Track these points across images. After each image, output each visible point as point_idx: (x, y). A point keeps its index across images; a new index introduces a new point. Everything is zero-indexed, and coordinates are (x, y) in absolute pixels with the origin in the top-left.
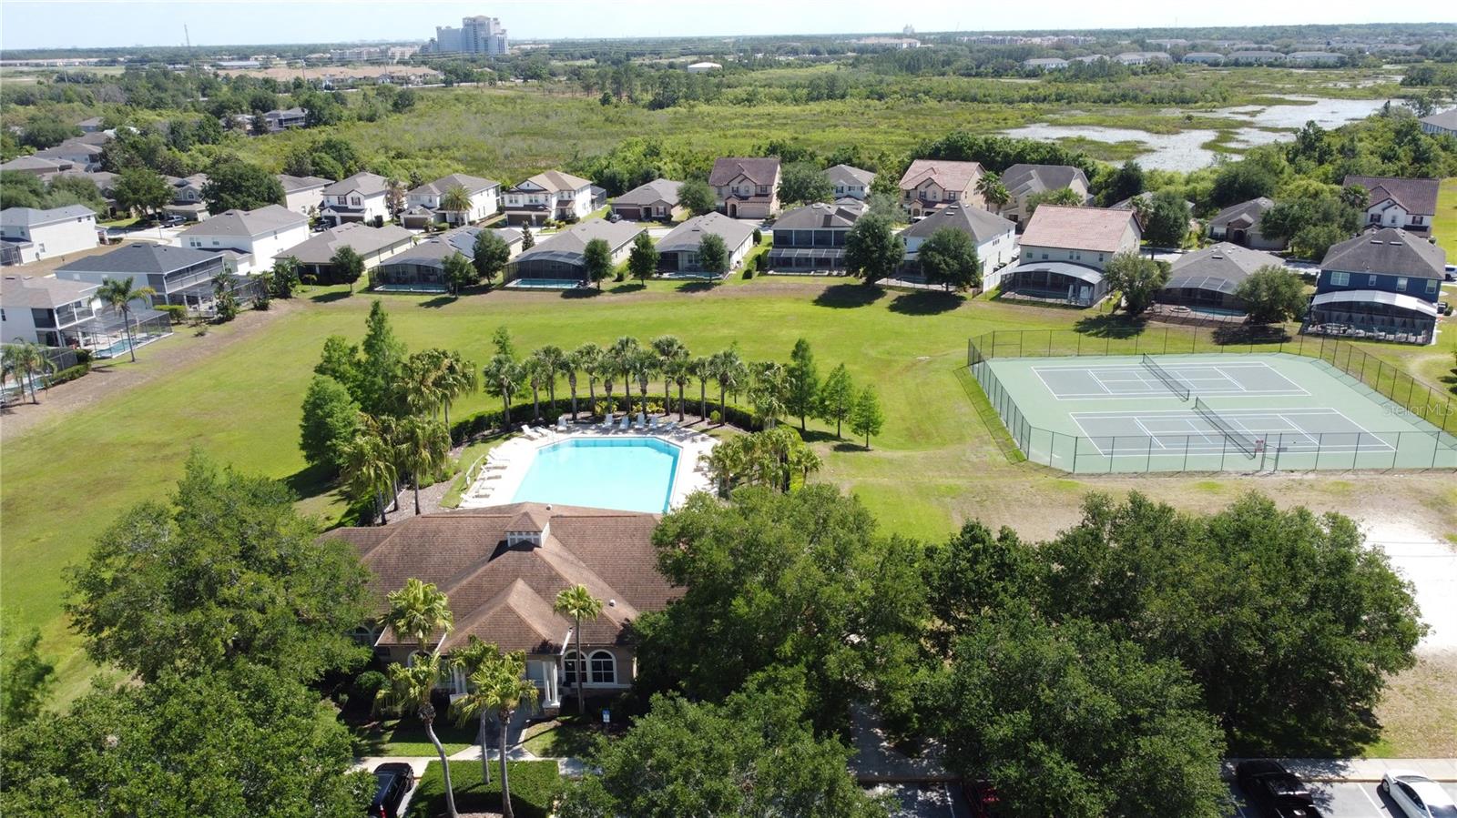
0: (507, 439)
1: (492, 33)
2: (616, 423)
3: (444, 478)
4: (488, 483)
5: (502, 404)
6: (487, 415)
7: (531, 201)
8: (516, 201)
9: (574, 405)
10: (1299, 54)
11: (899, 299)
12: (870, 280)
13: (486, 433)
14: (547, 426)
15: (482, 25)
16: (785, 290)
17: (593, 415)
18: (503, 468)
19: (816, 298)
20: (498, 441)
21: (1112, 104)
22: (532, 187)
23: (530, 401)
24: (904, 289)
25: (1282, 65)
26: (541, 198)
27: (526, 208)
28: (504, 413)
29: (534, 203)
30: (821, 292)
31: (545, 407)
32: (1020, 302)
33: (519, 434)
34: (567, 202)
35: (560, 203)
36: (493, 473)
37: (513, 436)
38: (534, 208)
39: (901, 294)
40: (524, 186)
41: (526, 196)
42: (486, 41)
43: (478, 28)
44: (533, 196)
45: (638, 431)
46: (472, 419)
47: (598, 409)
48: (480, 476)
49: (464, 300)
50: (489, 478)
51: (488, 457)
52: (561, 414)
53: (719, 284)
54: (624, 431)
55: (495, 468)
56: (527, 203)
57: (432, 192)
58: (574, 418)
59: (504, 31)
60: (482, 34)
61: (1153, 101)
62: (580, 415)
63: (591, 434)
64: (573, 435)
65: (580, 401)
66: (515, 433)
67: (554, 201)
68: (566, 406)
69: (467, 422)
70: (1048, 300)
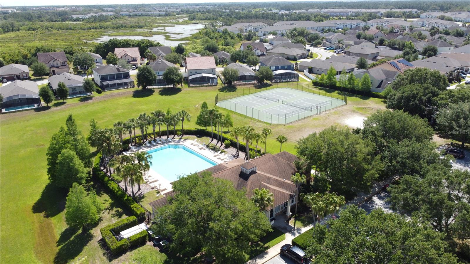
10: (152, 12)
12: (144, 87)
19: (132, 95)
21: (119, 29)
25: (149, 16)
32: (197, 87)
39: (160, 90)
45: (160, 144)
54: (156, 145)
61: (131, 27)
70: (205, 85)
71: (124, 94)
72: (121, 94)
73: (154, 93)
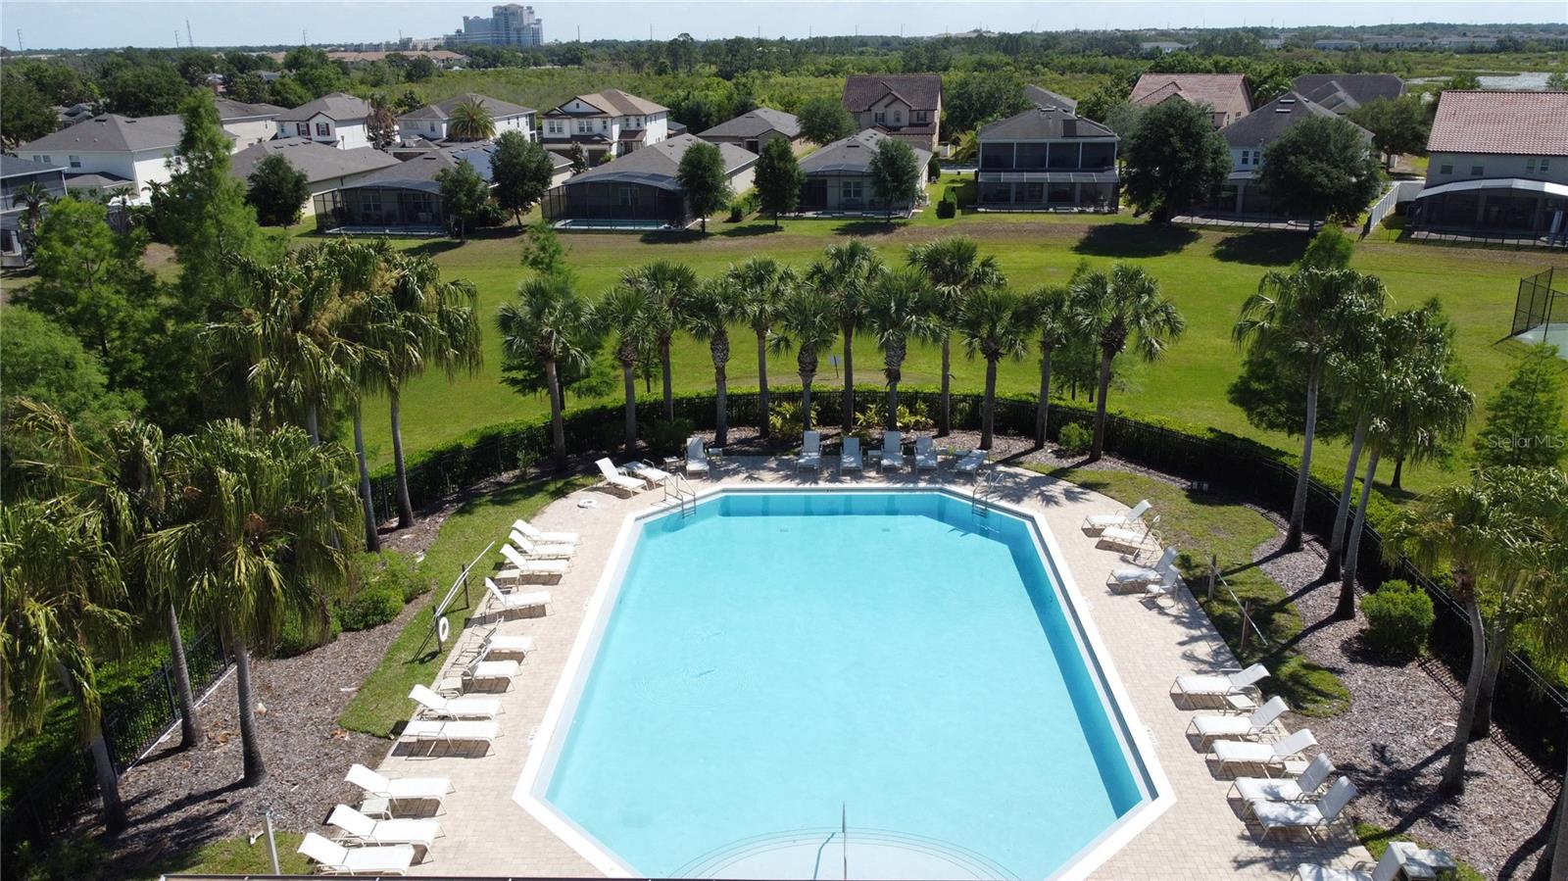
0: (560, 494)
1: (525, 23)
2: (832, 453)
3: (371, 616)
4: (504, 638)
5: (548, 410)
6: (506, 432)
7: (582, 129)
8: (560, 130)
9: (722, 410)
11: (1227, 241)
13: (505, 477)
14: (657, 462)
15: (514, 14)
16: (1019, 232)
17: (765, 433)
18: (551, 580)
19: (1076, 243)
20: (537, 498)
22: (584, 108)
23: (616, 397)
24: (1226, 229)
26: (597, 124)
27: (574, 138)
28: (549, 429)
29: (586, 133)
30: (1083, 235)
31: (649, 414)
32: (1455, 244)
33: (589, 480)
34: (635, 133)
35: (623, 134)
36: (522, 597)
37: (575, 487)
38: (587, 140)
39: (1229, 235)
40: (571, 107)
41: (575, 121)
42: (519, 31)
43: (510, 18)
44: (585, 121)
45: (890, 473)
46: (469, 443)
47: (776, 421)
48: (480, 610)
49: (474, 246)
50: (510, 615)
51: (507, 550)
52: (690, 433)
53: (905, 225)
54: (855, 474)
55: (529, 579)
56: (576, 132)
57: (435, 116)
58: (720, 441)
59: (539, 21)
60: (515, 24)
62: (734, 435)
63: (770, 481)
64: (728, 483)
65: (733, 400)
66: (578, 479)
67: (616, 130)
68: (703, 413)
69: (457, 450)
71: (1045, 231)
72: (1031, 232)
73: (1190, 247)
